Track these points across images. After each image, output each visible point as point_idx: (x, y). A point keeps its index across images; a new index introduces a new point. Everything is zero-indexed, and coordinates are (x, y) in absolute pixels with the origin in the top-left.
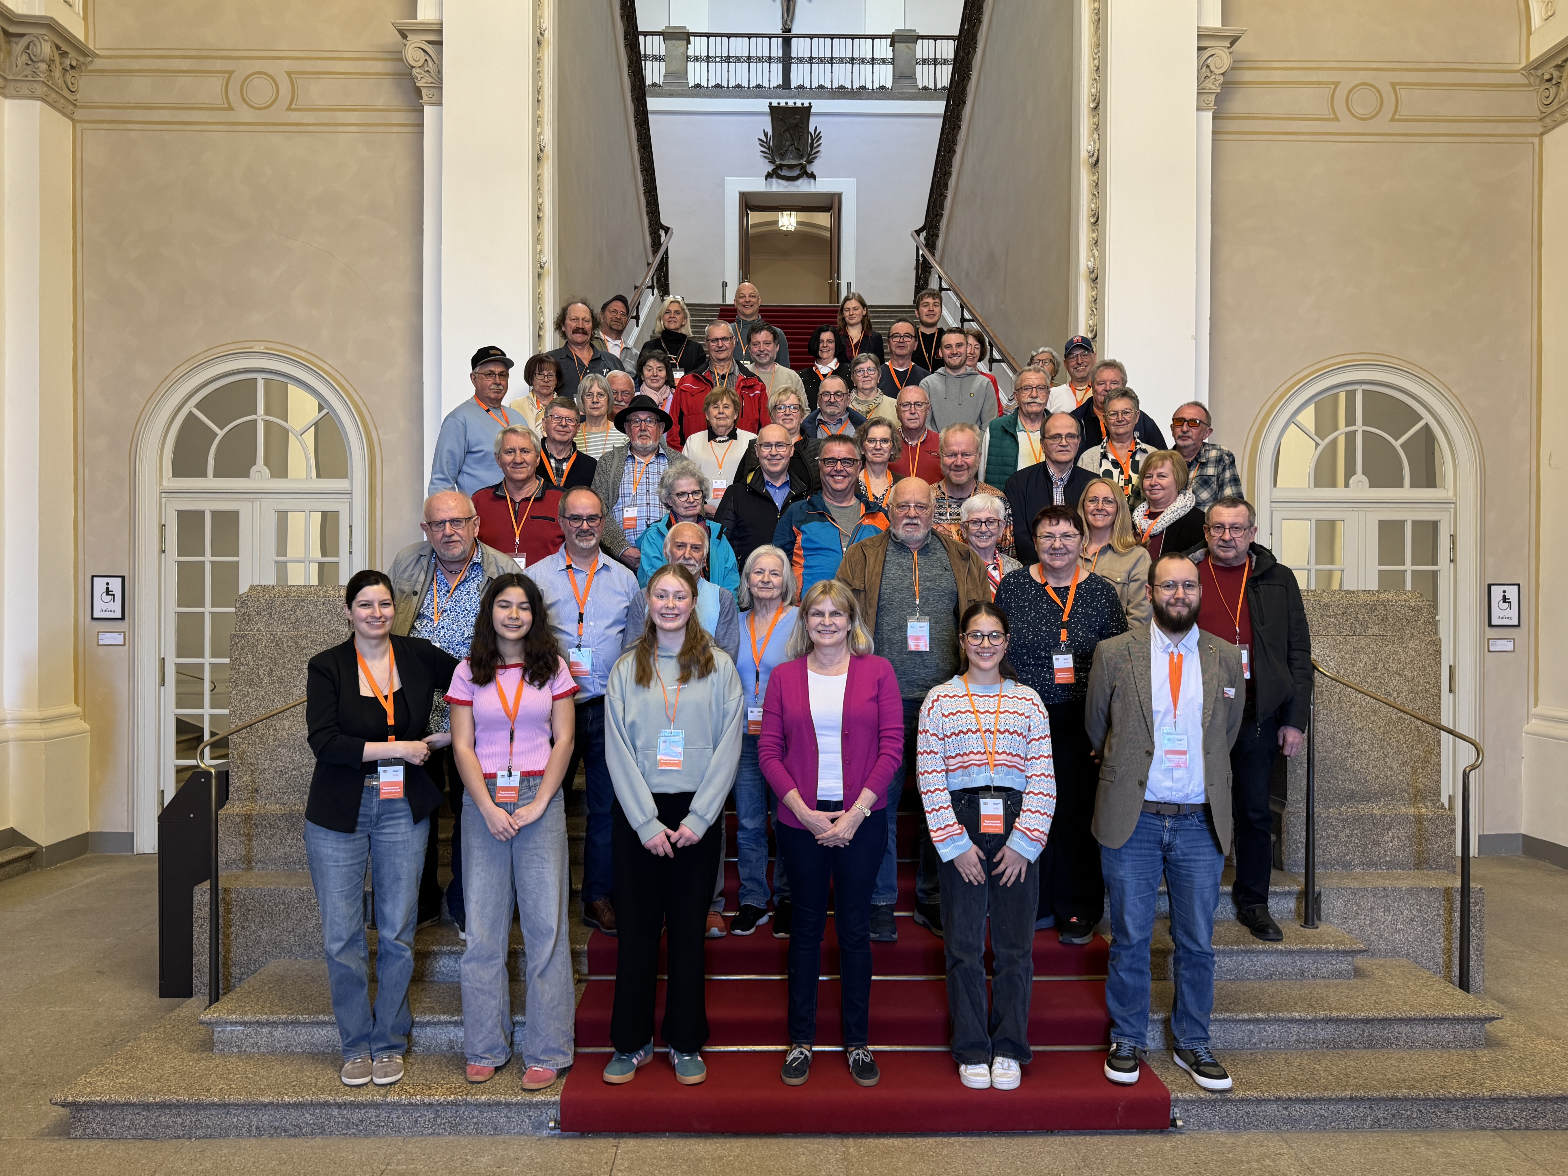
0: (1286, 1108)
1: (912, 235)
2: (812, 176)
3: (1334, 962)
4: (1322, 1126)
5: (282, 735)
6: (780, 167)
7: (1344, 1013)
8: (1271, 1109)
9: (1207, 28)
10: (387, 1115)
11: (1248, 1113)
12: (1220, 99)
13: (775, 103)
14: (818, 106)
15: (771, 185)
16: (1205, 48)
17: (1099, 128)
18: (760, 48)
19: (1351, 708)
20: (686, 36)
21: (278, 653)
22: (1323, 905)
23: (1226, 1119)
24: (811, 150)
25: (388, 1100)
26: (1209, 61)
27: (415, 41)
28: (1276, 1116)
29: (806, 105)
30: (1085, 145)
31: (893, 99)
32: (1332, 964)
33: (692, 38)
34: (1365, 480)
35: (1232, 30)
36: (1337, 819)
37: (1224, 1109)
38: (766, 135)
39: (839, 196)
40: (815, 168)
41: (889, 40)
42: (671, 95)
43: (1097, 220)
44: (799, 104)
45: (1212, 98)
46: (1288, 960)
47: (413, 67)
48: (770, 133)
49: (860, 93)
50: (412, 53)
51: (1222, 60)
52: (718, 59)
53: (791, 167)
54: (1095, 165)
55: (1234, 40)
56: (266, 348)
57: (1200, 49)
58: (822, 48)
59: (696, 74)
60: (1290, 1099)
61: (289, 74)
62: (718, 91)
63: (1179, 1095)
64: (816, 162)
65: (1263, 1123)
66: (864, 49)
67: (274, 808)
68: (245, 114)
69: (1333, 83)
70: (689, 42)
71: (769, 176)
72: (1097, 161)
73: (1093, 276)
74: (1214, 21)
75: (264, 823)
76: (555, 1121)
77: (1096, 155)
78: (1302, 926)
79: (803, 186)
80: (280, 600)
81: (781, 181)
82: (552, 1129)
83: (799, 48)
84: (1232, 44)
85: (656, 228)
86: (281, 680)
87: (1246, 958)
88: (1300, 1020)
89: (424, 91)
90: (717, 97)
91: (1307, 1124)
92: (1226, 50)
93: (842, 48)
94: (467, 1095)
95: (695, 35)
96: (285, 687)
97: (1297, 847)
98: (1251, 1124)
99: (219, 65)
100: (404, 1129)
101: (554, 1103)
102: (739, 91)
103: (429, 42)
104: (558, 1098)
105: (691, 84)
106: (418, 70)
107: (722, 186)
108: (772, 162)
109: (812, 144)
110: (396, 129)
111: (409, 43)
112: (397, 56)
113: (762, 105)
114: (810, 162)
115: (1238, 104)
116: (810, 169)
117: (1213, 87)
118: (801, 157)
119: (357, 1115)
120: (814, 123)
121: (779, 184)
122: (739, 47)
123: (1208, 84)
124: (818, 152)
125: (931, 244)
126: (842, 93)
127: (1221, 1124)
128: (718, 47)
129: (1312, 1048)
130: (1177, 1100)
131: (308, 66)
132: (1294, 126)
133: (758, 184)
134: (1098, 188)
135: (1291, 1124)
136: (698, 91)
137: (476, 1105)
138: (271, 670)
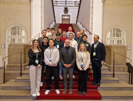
1: (76, 18)
5: (13, 58)
7: (118, 87)
12: (104, 2)
13: (65, 7)
14: (68, 7)
18: (64, 3)
22: (115, 75)
25: (18, 95)
31: (75, 7)
32: (116, 81)
34: (116, 37)
36: (116, 67)
39: (70, 15)
41: (74, 2)
42: (56, 6)
46: (112, 81)
49: (72, 6)
52: (60, 4)
56: (18, 24)
58: (69, 3)
60: (113, 96)
65: (110, 99)
67: (12, 65)
68: (15, 3)
69: (114, 1)
78: (113, 77)
79: (67, 14)
85: (54, 17)
87: (108, 81)
88: (114, 87)
89: (31, 0)
91: (115, 99)
95: (58, 1)
100: (20, 98)
102: (62, 6)
107: (60, 14)
108: (64, 12)
110: (29, 4)
119: (15, 97)
120: (68, 9)
124: (68, 11)
126: (70, 6)
127: (106, 99)
129: (115, 90)
134: (92, 10)
136: (58, 6)
137: (27, 96)
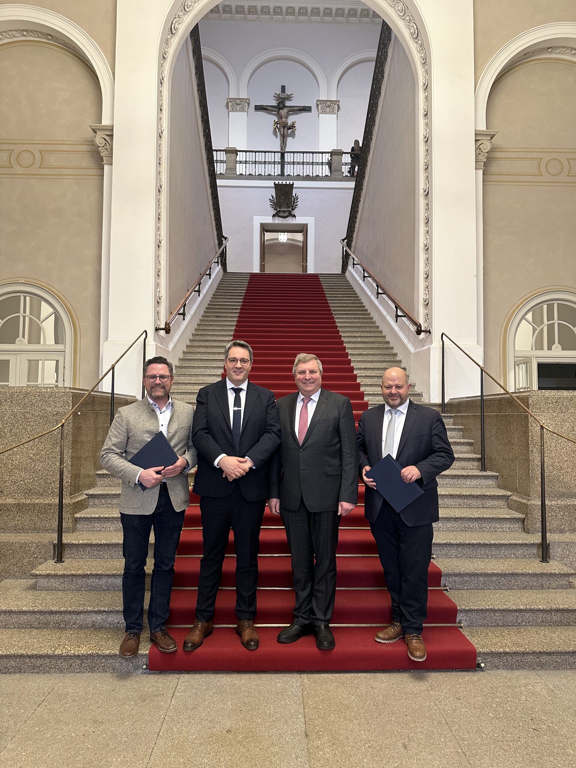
0: (538, 658)
1: (340, 241)
2: (294, 216)
3: (558, 580)
4: (557, 667)
5: (16, 463)
6: (279, 212)
7: (566, 606)
8: (530, 658)
9: (479, 131)
10: (56, 662)
11: (518, 660)
12: (486, 165)
13: (277, 182)
14: (297, 184)
15: (275, 220)
16: (479, 140)
17: (428, 179)
18: (270, 157)
19: (561, 450)
20: (235, 152)
21: (15, 421)
22: (551, 551)
23: (506, 664)
24: (294, 204)
25: (56, 653)
26: (480, 147)
27: (100, 134)
28: (533, 662)
29: (291, 183)
30: (422, 185)
31: (332, 181)
32: (557, 581)
33: (238, 153)
34: (560, 346)
35: (491, 131)
36: (556, 507)
37: (505, 658)
38: (273, 197)
39: (307, 225)
40: (295, 212)
41: (330, 154)
42: (229, 179)
43: (428, 221)
44: (288, 183)
45: (482, 164)
46: (534, 579)
47: (99, 147)
48: (274, 196)
49: (317, 178)
50: (99, 140)
51: (487, 146)
52: (250, 162)
53: (284, 212)
54: (427, 195)
55: (492, 137)
56: (25, 281)
57: (476, 141)
58: (299, 158)
59: (240, 169)
60: (540, 652)
61: (40, 151)
62: (250, 177)
63: (481, 650)
64: (296, 210)
65: (526, 666)
66: (318, 158)
67: (10, 501)
68: (19, 170)
69: (539, 158)
70: (237, 155)
71: (274, 216)
72: (428, 193)
73: (426, 248)
74: (482, 127)
75: (5, 508)
76: (146, 665)
77: (427, 190)
78: (540, 561)
79: (290, 221)
80: (17, 393)
81: (279, 218)
82: (145, 669)
83: (288, 158)
84: (491, 138)
85: (221, 238)
86: (16, 434)
87: (513, 578)
88: (543, 610)
89: (104, 158)
90: (250, 180)
91: (549, 666)
92: (489, 141)
93: (308, 158)
94: (98, 650)
95: (240, 151)
96: (18, 438)
97: (536, 521)
98: (519, 667)
99: (6, 147)
100: (64, 670)
101: (145, 655)
102: (260, 177)
103: (107, 135)
104: (147, 652)
105: (238, 173)
106: (102, 148)
107: (252, 220)
108: (275, 209)
109: (294, 201)
110: (91, 177)
111: (97, 135)
112: (92, 143)
113: (271, 183)
114: (293, 209)
115: (494, 168)
116: (293, 213)
117: (483, 158)
118: (289, 207)
119: (39, 662)
120: (295, 192)
121: (278, 219)
122: (260, 157)
123: (480, 157)
124: (297, 205)
125: (349, 245)
126: (308, 178)
127: (503, 666)
128: (251, 157)
129: (550, 626)
130: (480, 653)
131: (49, 148)
132: (521, 178)
133: (269, 220)
134: (428, 207)
135: (541, 666)
136: (241, 177)
137: (103, 656)
138: (11, 429)
